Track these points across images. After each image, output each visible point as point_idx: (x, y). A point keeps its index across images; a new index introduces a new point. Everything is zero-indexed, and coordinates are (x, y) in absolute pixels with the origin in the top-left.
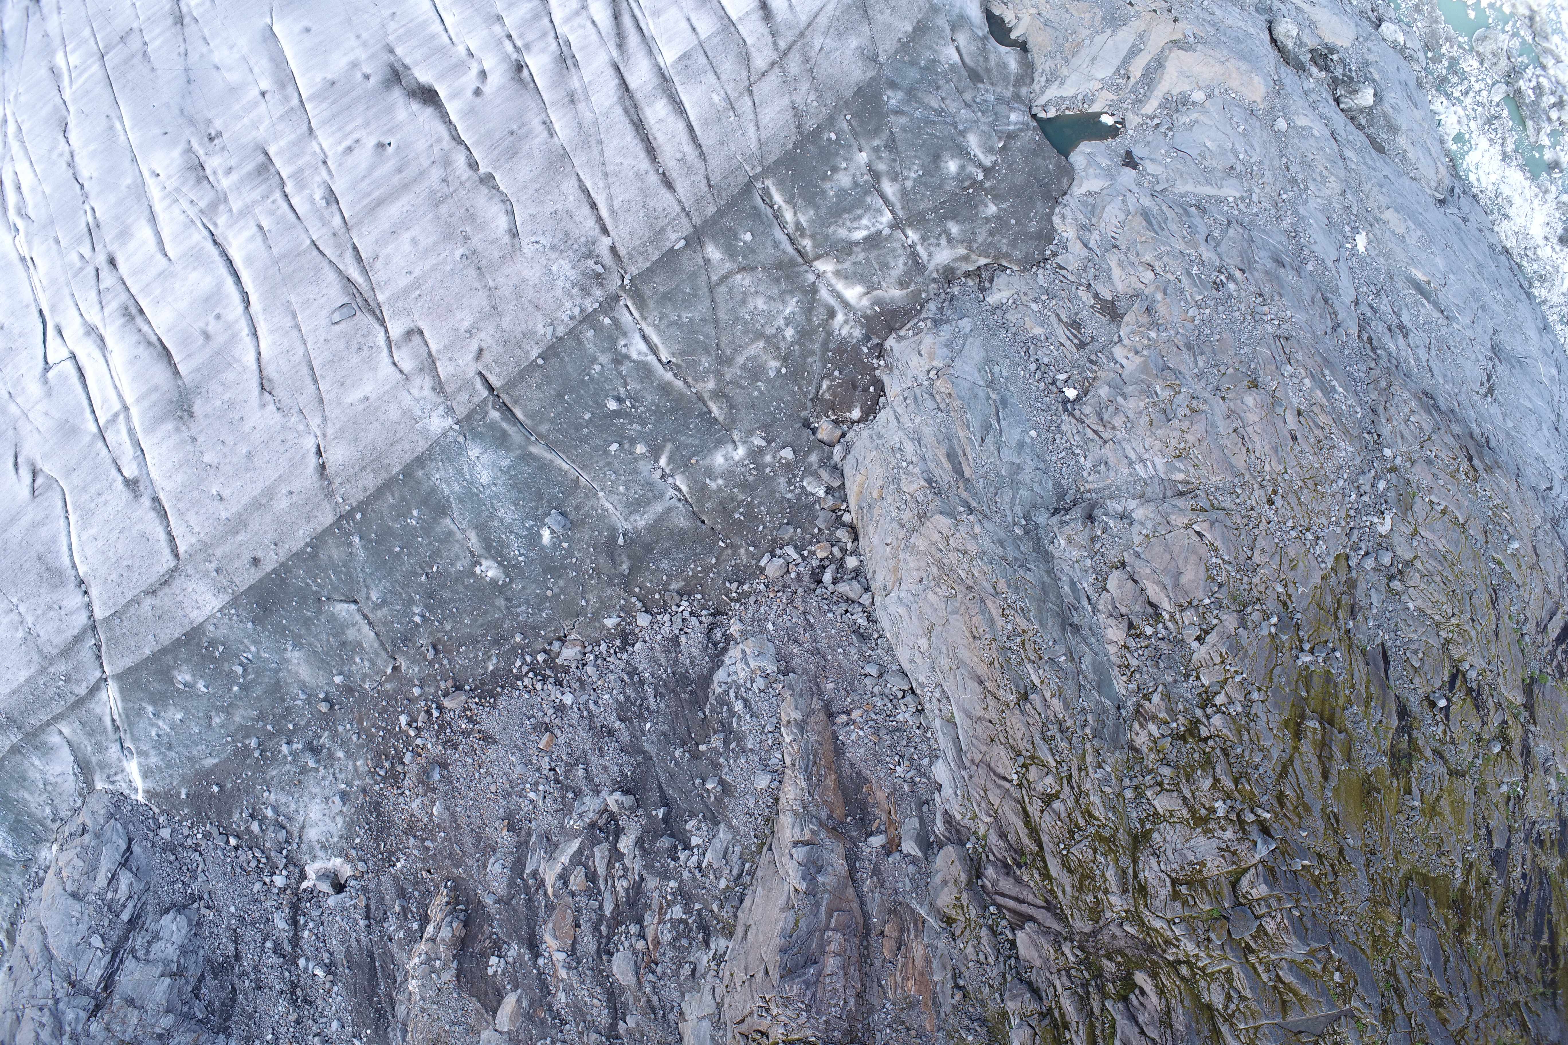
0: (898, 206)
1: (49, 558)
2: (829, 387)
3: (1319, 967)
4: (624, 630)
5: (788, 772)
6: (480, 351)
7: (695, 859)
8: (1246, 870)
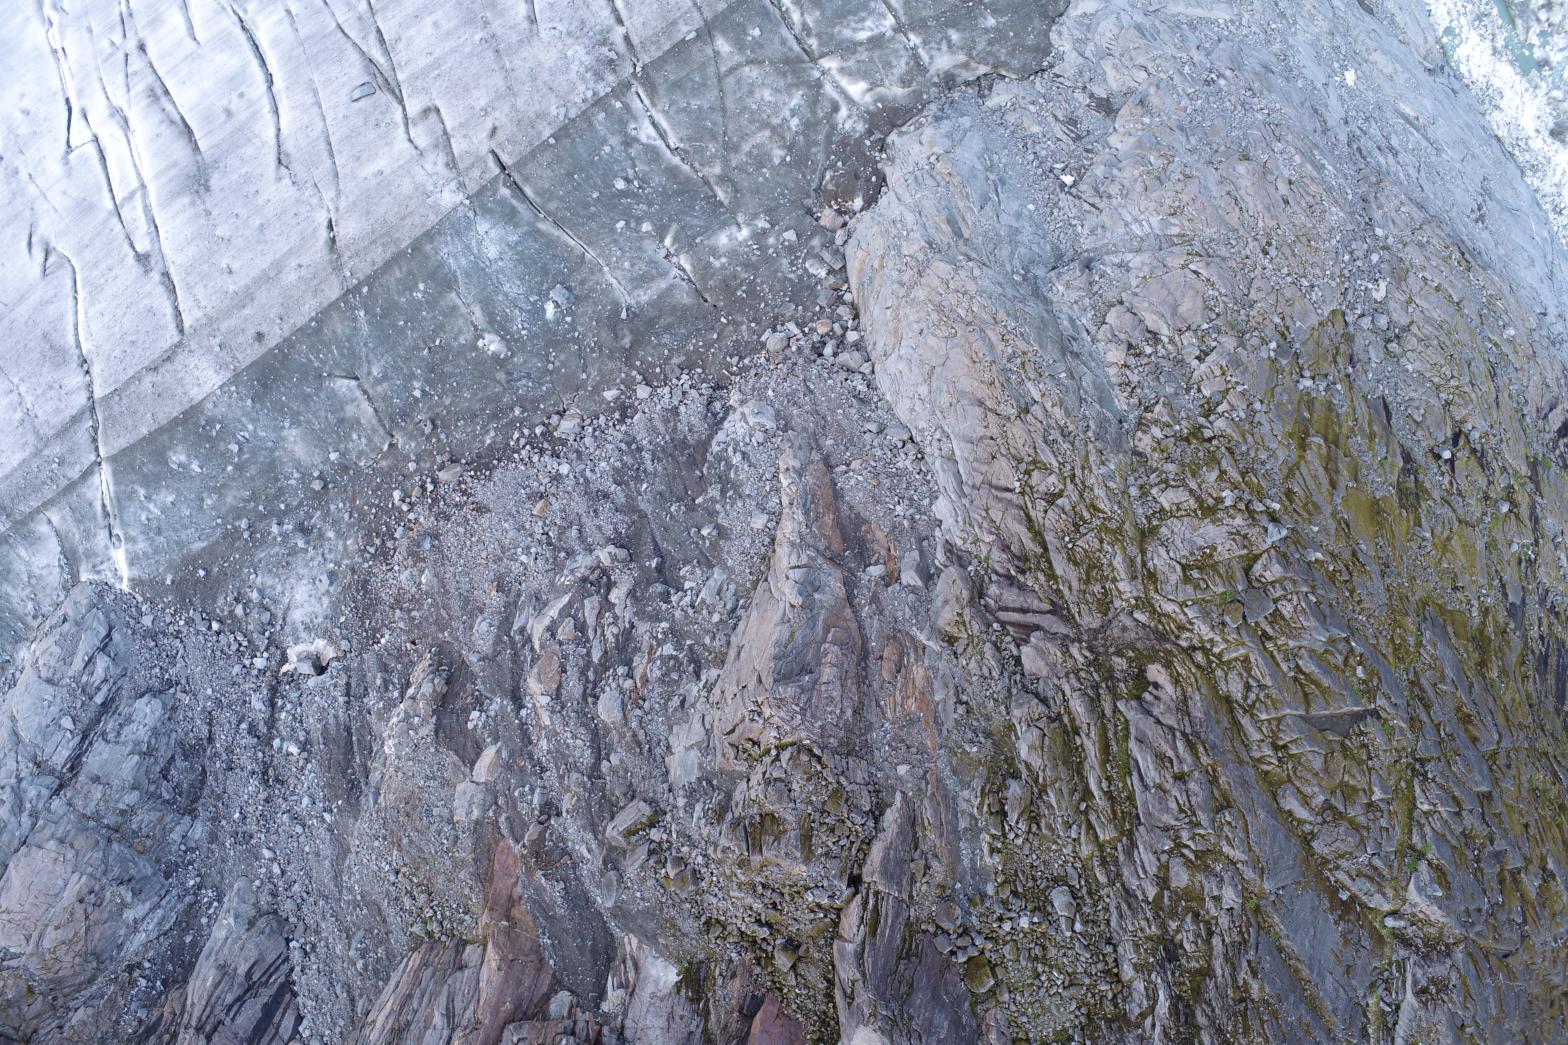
0: (901, 12)
1: (54, 336)
2: (832, 178)
3: (1340, 659)
4: (623, 403)
5: (786, 510)
6: (494, 130)
7: (688, 599)
8: (1257, 557)
